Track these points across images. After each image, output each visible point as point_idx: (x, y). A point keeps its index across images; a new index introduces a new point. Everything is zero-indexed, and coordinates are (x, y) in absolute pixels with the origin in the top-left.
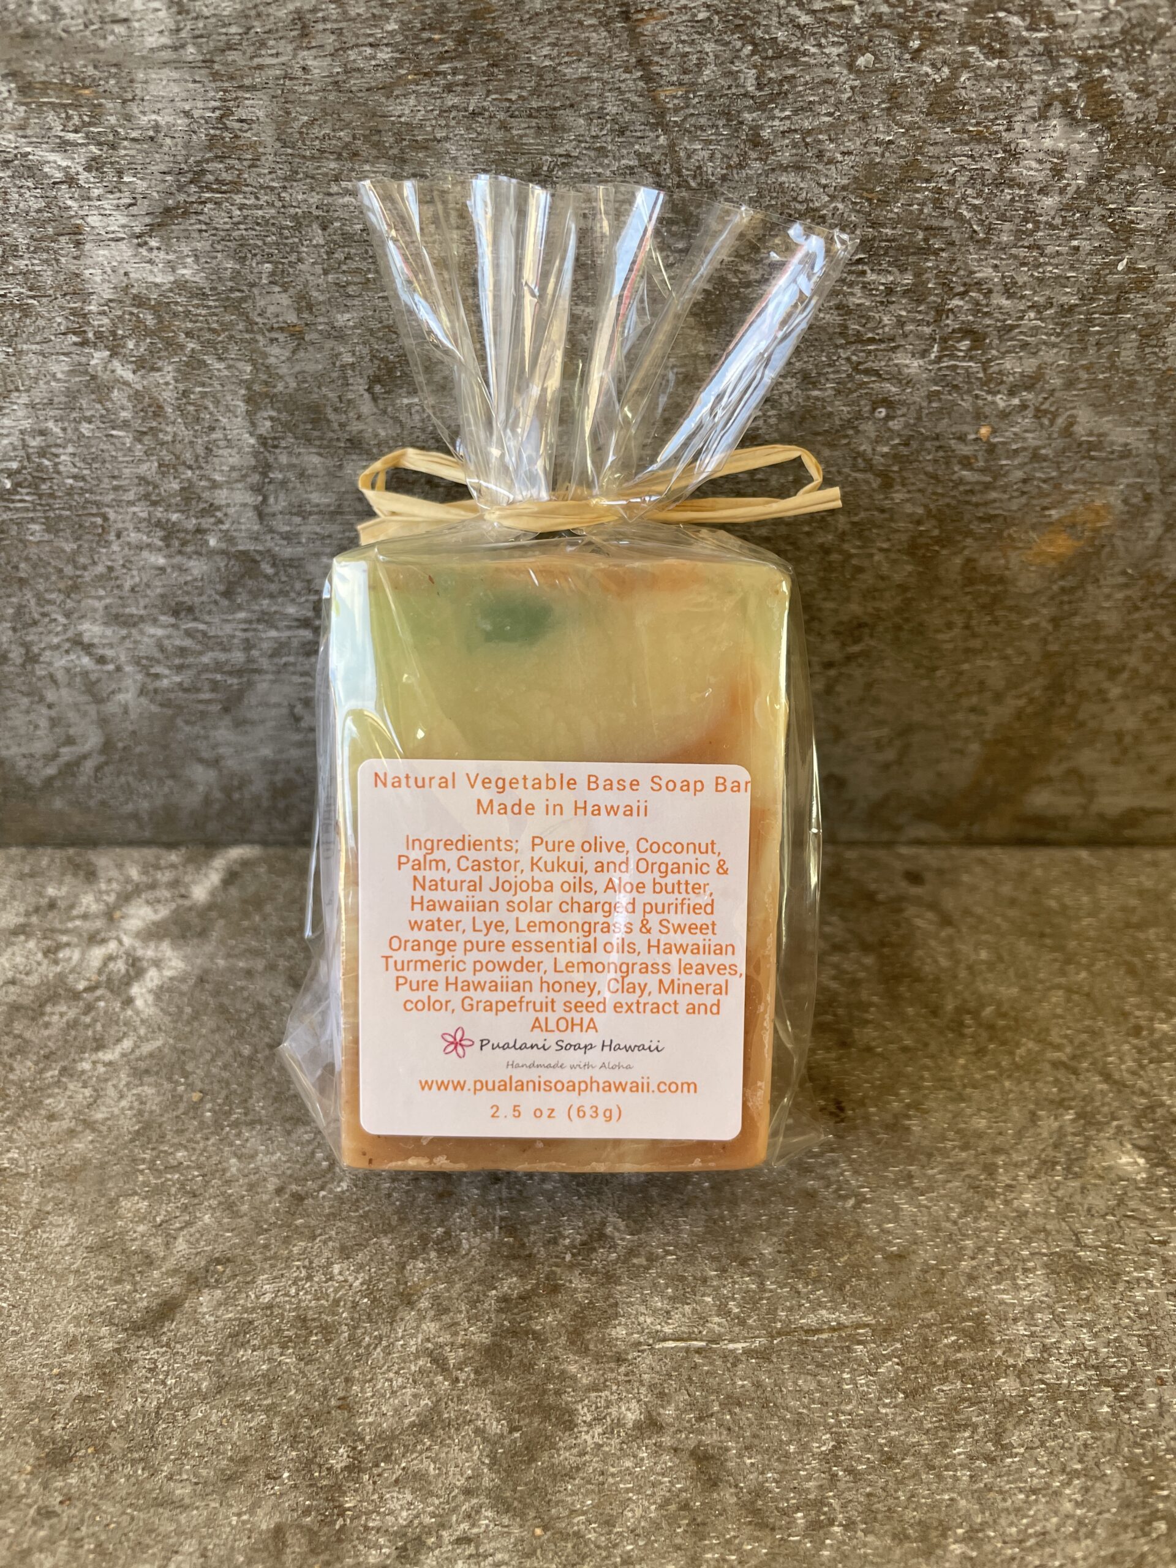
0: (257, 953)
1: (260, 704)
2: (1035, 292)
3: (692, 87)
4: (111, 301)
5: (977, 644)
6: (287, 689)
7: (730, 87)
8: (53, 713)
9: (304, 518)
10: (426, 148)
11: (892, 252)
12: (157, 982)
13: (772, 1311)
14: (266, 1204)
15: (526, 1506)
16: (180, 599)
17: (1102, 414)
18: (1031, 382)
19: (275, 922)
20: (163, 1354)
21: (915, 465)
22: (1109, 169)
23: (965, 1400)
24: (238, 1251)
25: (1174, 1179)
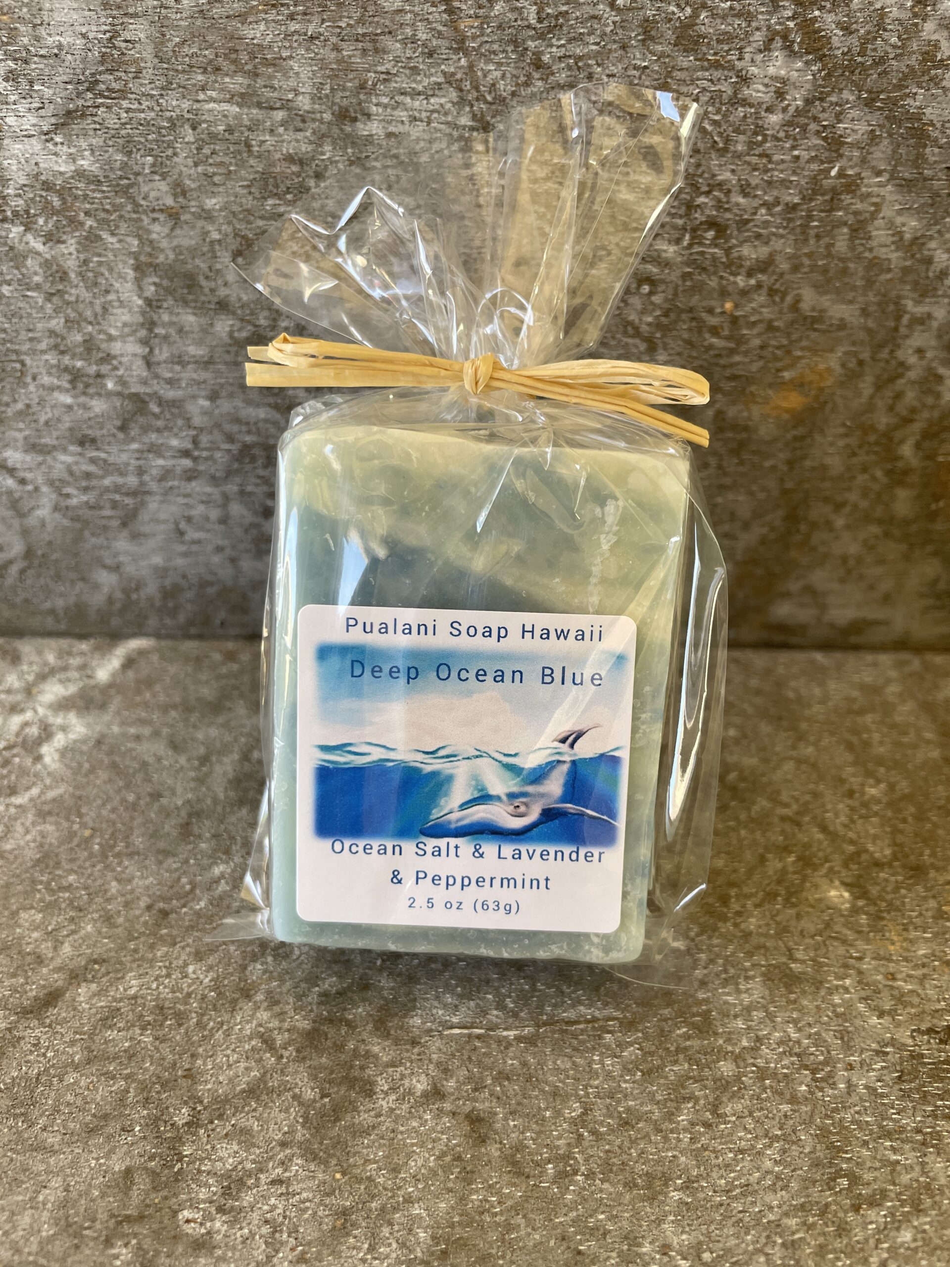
0: (145, 722)
1: (152, 520)
3: (486, 19)
4: (25, 185)
5: (727, 481)
6: (174, 509)
7: (516, 20)
9: (183, 367)
10: (274, 65)
12: (62, 743)
13: (541, 1007)
15: (330, 1156)
16: (86, 432)
17: (822, 294)
18: (765, 265)
19: (162, 698)
20: (46, 1033)
21: (674, 333)
22: (822, 93)
23: (691, 1078)
24: (113, 954)
25: (872, 909)
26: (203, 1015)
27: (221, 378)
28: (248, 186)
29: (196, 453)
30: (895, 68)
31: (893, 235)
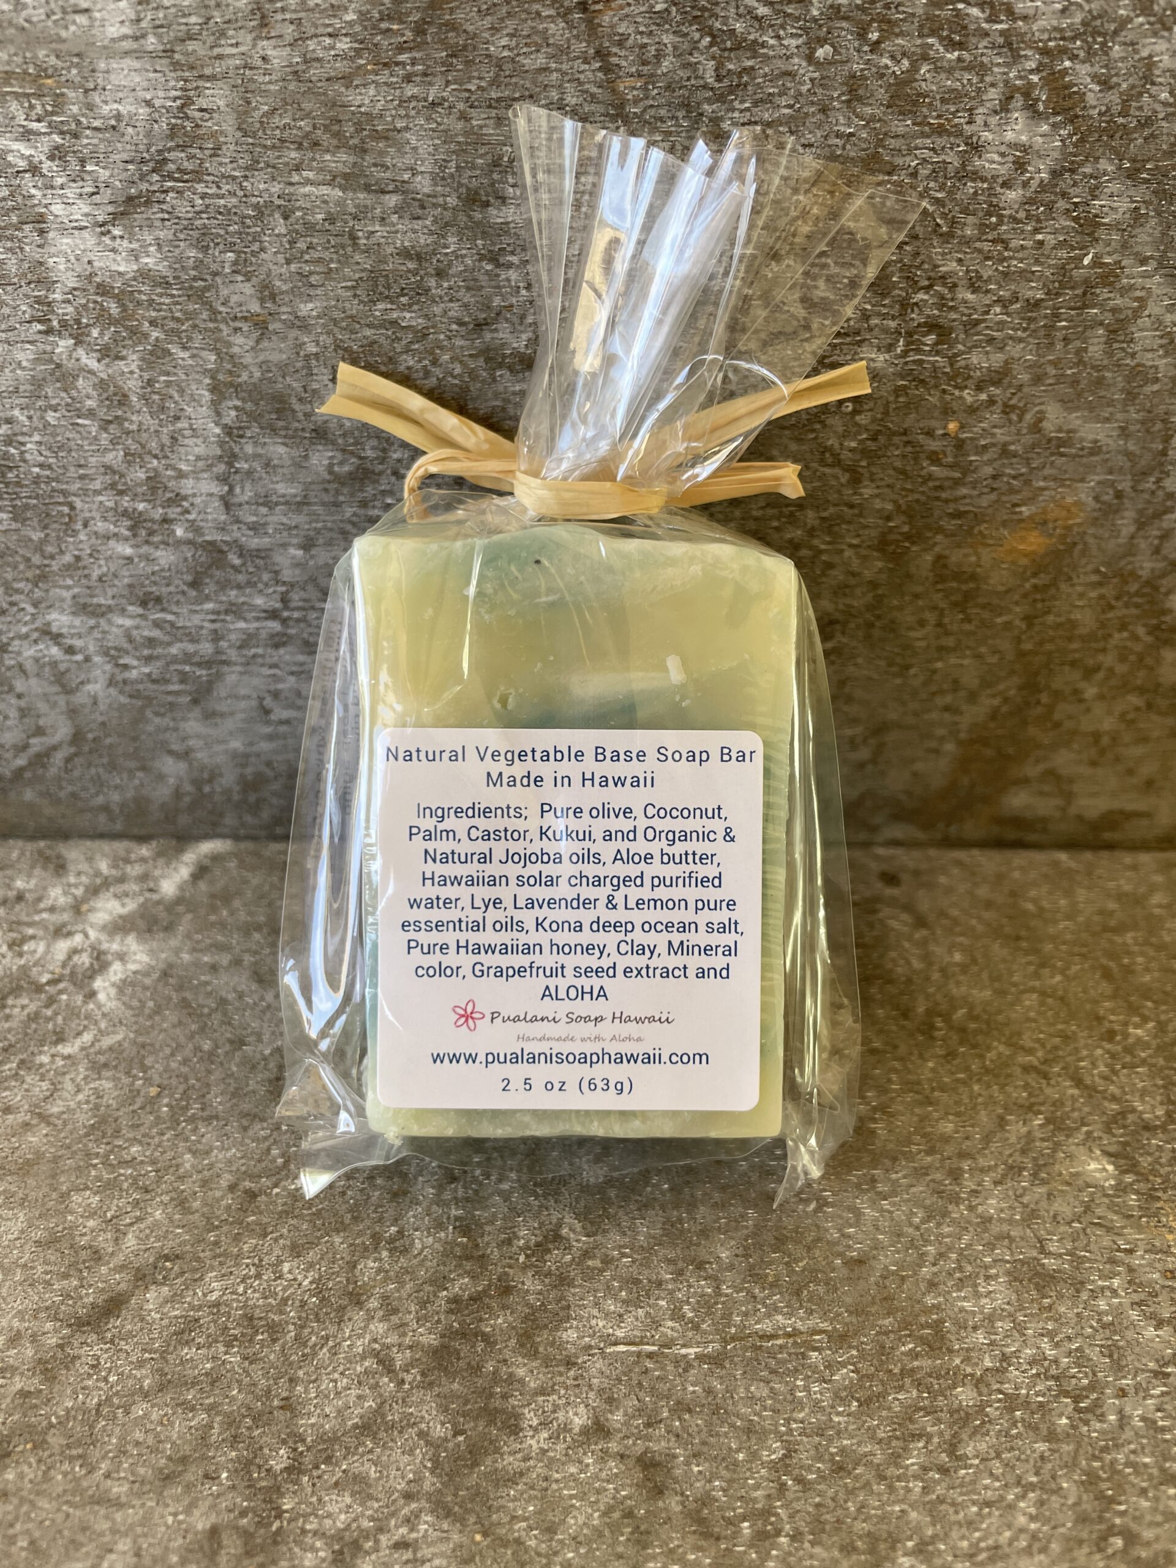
0: (222, 948)
1: (229, 696)
2: (1000, 286)
3: (651, 78)
4: (75, 289)
5: (950, 642)
6: (257, 682)
7: (689, 79)
8: (23, 703)
9: (270, 508)
10: (387, 138)
12: (120, 976)
13: (727, 1316)
14: (218, 1200)
15: (467, 1511)
16: (149, 589)
17: (1070, 410)
18: (998, 377)
19: (242, 916)
20: (107, 1351)
21: (883, 460)
22: (1073, 162)
23: (921, 1409)
24: (188, 1248)
25: (1143, 1186)
27: (317, 522)
28: (353, 287)
29: (286, 614)
30: (1165, 131)
31: (1161, 337)
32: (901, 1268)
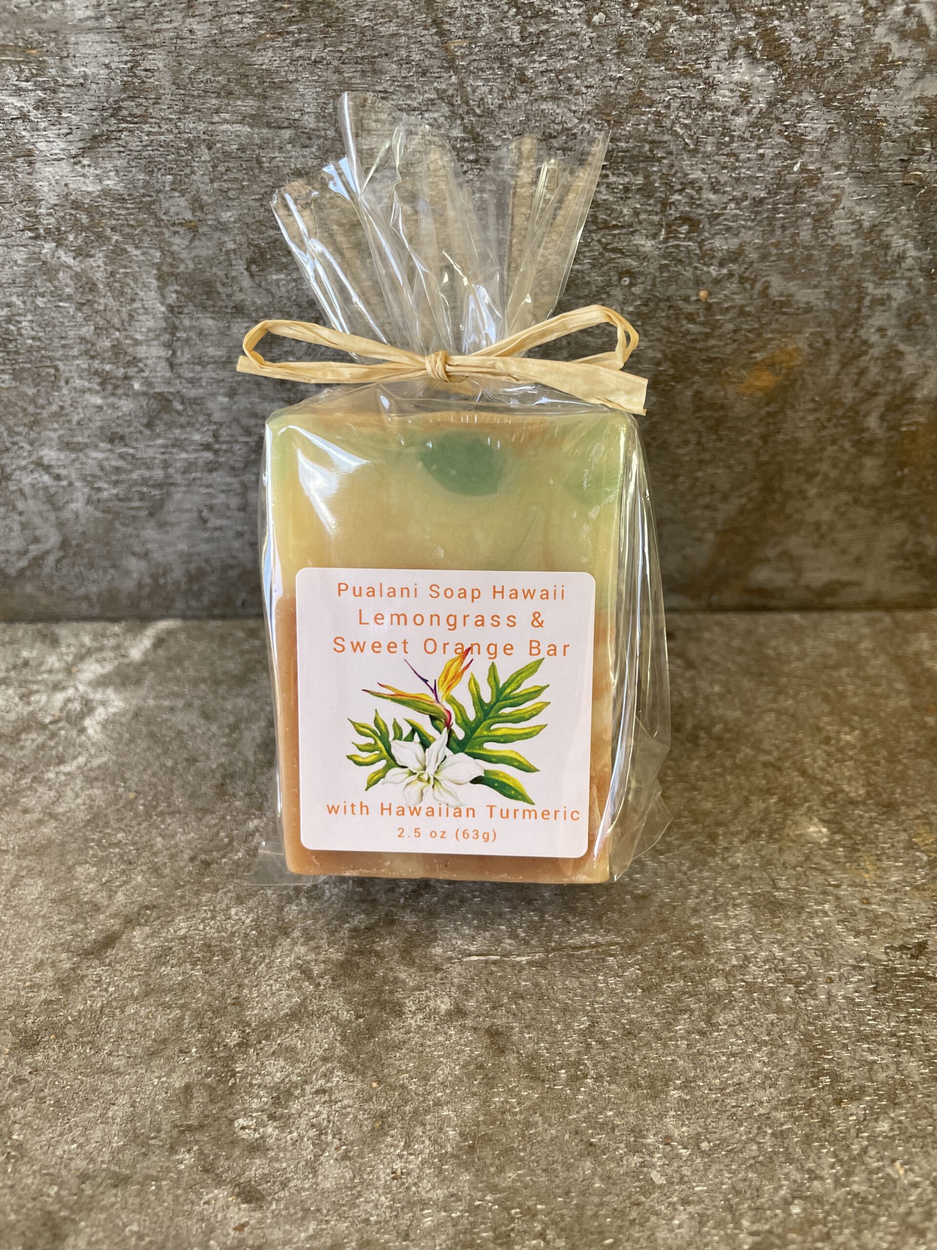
0: (176, 695)
1: (177, 510)
2: (734, 189)
3: (474, 39)
4: (56, 205)
5: (707, 456)
6: (197, 498)
7: (501, 40)
8: (23, 519)
9: (203, 367)
10: (282, 88)
11: (626, 160)
12: (103, 716)
13: (549, 935)
15: (366, 1068)
16: (115, 430)
17: (788, 280)
18: (736, 256)
19: (191, 672)
20: (106, 971)
21: (653, 321)
22: (783, 95)
23: (686, 993)
24: (162, 900)
25: (848, 842)
26: (246, 951)
28: (260, 199)
29: (217, 446)
30: (849, 70)
31: (853, 224)
32: (673, 899)
